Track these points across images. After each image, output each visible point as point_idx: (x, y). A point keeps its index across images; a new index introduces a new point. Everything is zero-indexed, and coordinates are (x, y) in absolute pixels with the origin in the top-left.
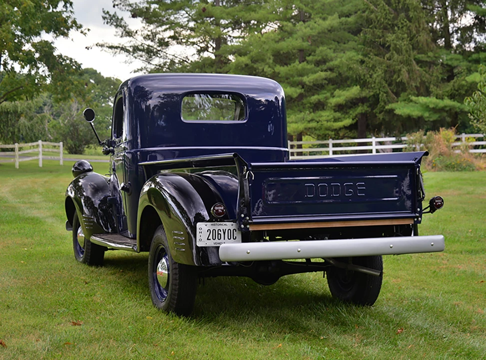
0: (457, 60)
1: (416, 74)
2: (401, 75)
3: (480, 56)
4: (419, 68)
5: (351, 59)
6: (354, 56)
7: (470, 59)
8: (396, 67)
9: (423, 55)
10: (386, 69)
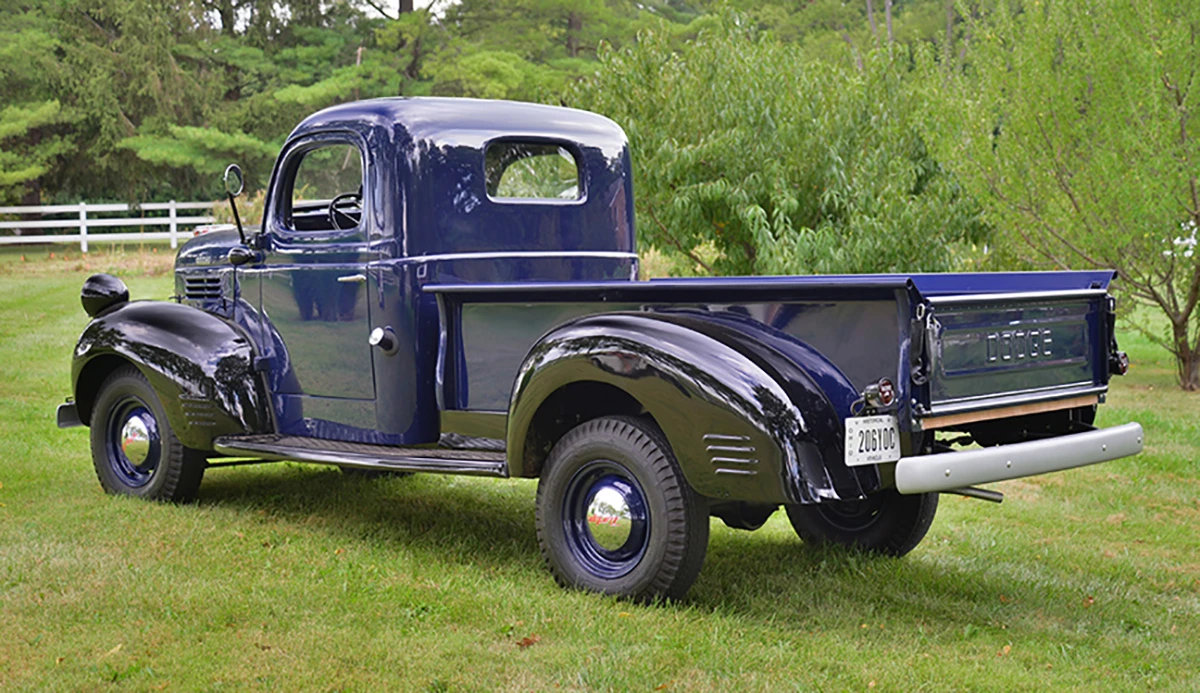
0: (254, 58)
1: (176, 81)
2: (146, 82)
3: (299, 54)
4: (182, 71)
5: (35, 45)
6: (43, 41)
7: (277, 57)
8: (137, 67)
9: (188, 46)
10: (114, 68)
